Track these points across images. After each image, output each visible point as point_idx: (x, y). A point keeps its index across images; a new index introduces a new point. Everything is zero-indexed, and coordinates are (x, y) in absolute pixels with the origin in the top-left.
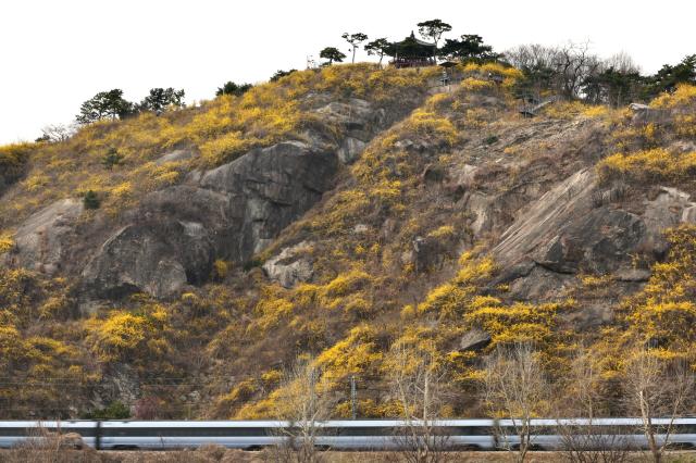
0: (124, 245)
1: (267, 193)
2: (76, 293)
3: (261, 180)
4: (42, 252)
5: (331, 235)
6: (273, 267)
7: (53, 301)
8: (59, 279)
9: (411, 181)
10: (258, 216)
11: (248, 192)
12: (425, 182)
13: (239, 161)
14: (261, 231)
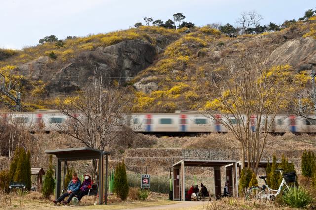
0: (72, 70)
1: (132, 57)
2: (48, 88)
3: (130, 52)
4: (31, 71)
5: (163, 74)
6: (138, 85)
7: (37, 89)
8: (40, 81)
9: (192, 56)
10: (128, 67)
11: (124, 56)
12: (198, 56)
13: (120, 44)
14: (128, 73)
